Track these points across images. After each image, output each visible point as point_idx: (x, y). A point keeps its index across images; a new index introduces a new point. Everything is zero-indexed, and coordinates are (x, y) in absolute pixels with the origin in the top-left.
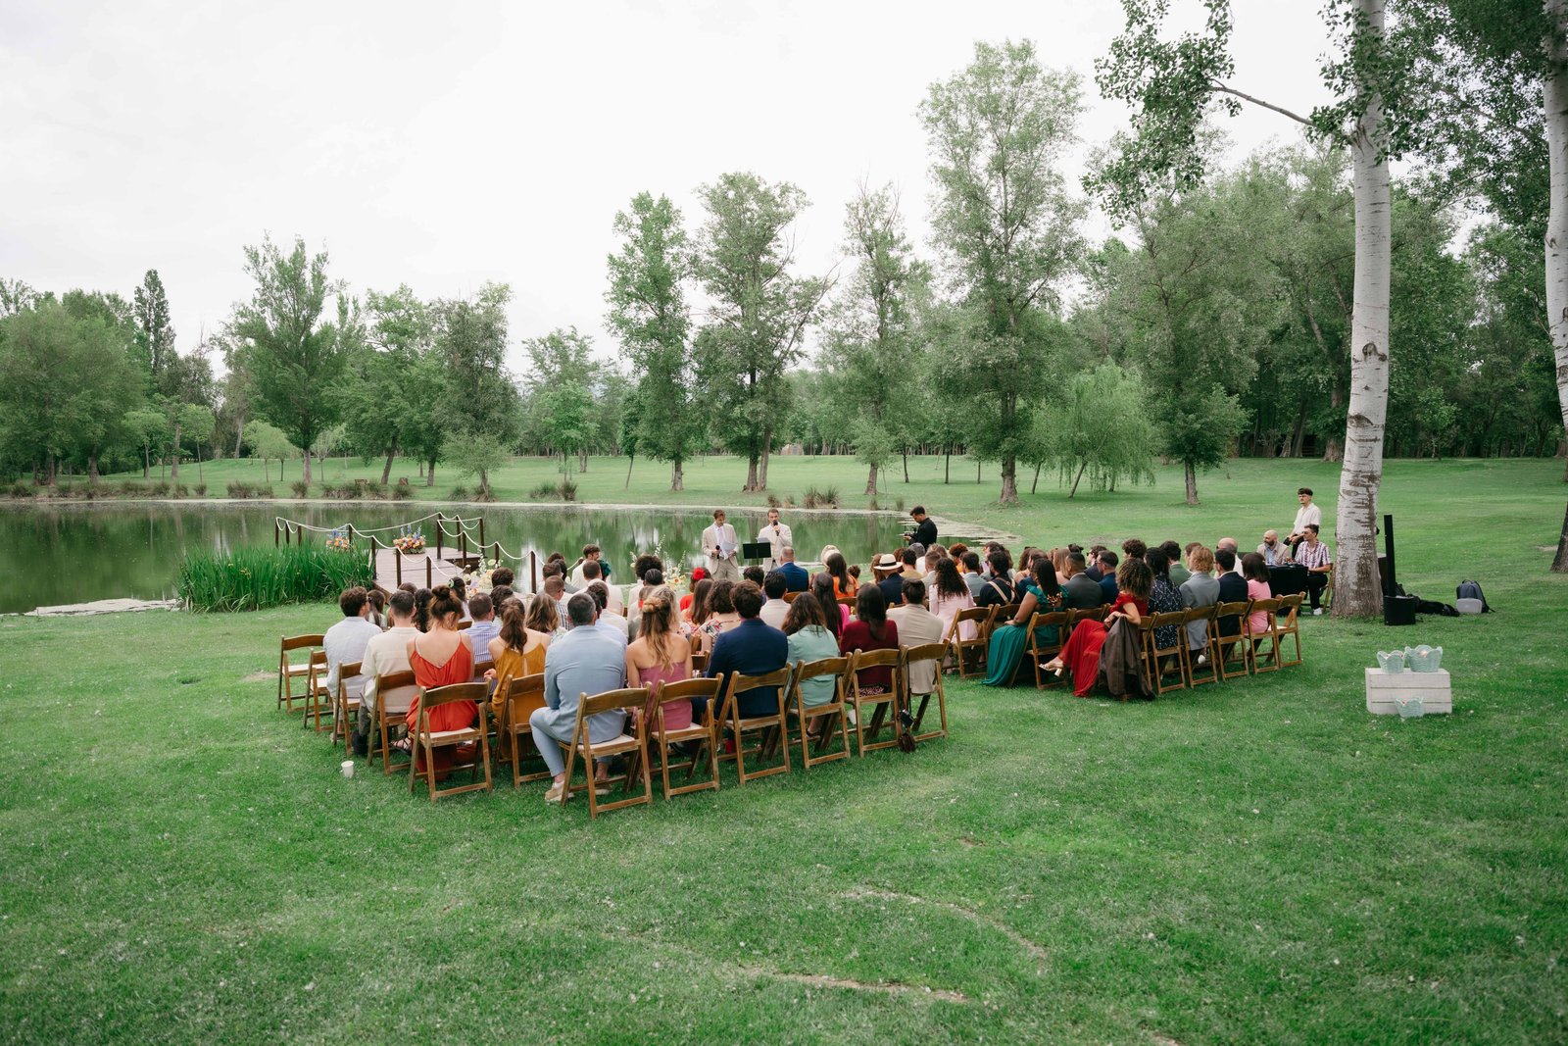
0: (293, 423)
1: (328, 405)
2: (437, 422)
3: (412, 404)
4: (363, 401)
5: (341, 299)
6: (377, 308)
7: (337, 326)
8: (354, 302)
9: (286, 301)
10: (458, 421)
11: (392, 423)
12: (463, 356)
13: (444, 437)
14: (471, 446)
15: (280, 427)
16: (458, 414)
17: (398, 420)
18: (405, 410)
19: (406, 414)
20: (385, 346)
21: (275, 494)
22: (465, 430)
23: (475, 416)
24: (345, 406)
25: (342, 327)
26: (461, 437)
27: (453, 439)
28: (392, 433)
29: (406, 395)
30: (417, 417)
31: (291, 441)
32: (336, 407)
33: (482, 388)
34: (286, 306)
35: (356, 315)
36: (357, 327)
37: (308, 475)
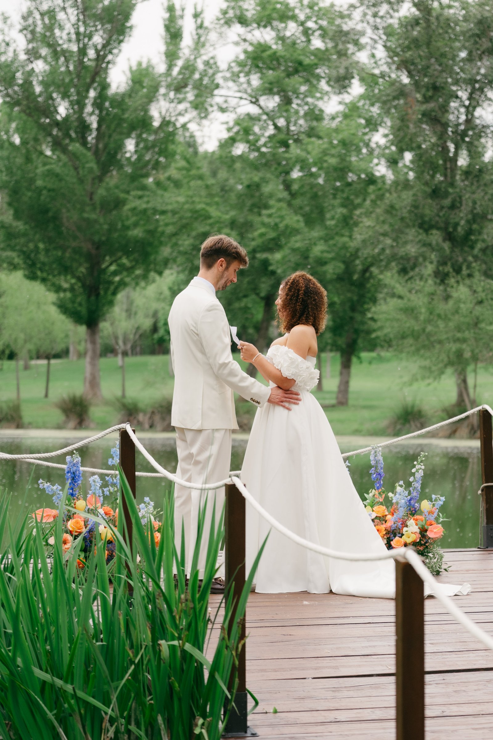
0: (66, 269)
1: (137, 233)
2: (365, 252)
3: (309, 222)
4: (209, 217)
5: (171, 9)
6: (242, 21)
7: (161, 68)
8: (196, 16)
9: (61, 16)
10: (412, 250)
11: (266, 263)
12: (427, 99)
13: (379, 285)
14: (442, 307)
15: (44, 280)
16: (412, 233)
17: (278, 256)
18: (296, 231)
19: (297, 242)
20: (255, 102)
21: (26, 419)
22: (429, 269)
23: (450, 237)
24: (170, 230)
25: (170, 67)
26: (418, 284)
27: (400, 289)
28: (264, 287)
29: (297, 202)
30: (318, 250)
31: (63, 307)
32: (152, 233)
33: (467, 173)
34: (61, 28)
35: (199, 44)
36: (200, 66)
37: (94, 383)
